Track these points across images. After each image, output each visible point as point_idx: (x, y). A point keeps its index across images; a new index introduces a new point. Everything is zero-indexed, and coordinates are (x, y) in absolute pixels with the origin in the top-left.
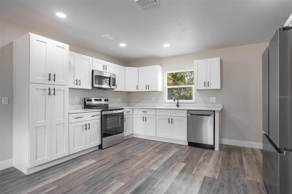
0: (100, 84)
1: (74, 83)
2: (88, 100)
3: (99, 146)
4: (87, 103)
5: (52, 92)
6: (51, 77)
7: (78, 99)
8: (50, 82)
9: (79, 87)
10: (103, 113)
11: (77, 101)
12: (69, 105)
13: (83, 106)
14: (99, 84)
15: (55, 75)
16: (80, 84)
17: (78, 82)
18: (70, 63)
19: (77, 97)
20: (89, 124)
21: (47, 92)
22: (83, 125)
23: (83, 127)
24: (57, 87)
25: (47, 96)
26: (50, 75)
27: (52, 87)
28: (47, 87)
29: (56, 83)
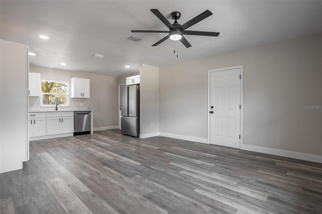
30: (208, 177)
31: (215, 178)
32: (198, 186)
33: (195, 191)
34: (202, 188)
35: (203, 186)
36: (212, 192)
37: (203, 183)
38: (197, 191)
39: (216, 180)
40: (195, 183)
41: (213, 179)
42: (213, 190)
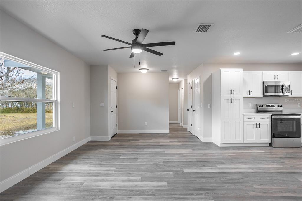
0: (277, 92)
1: (247, 93)
2: (260, 106)
3: (270, 143)
4: (259, 108)
5: (233, 101)
6: (232, 92)
7: (251, 105)
8: (231, 95)
9: (251, 96)
10: (273, 117)
11: (250, 106)
12: (244, 109)
13: (255, 111)
14: (275, 92)
15: (234, 90)
16: (252, 94)
17: (250, 93)
18: (243, 79)
19: (250, 103)
20: (259, 124)
21: (230, 101)
22: (254, 124)
23: (254, 126)
24: (235, 98)
25: (230, 103)
26: (231, 90)
27: (232, 98)
28: (230, 98)
29: (235, 95)
30: (112, 181)
31: (105, 182)
32: (115, 171)
33: (115, 168)
34: (112, 170)
35: (111, 172)
36: (104, 171)
37: (113, 175)
38: (114, 168)
39: (103, 181)
40: (119, 172)
41: (107, 180)
42: (103, 172)
